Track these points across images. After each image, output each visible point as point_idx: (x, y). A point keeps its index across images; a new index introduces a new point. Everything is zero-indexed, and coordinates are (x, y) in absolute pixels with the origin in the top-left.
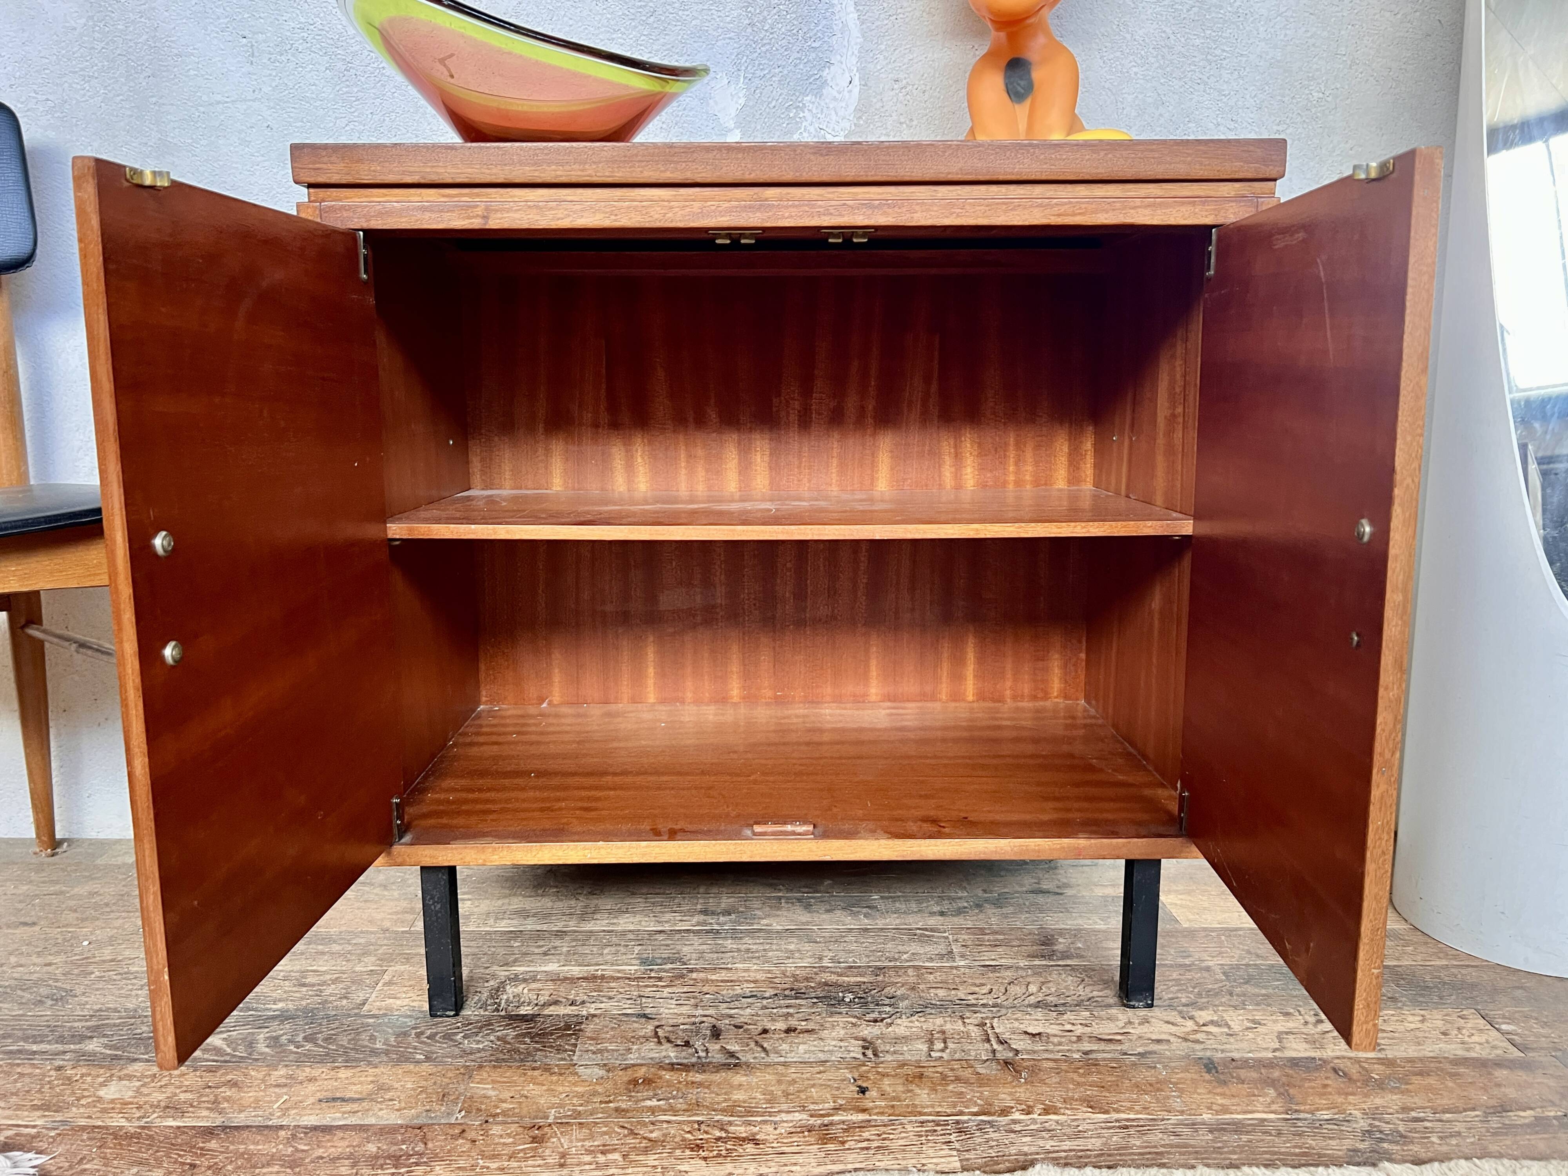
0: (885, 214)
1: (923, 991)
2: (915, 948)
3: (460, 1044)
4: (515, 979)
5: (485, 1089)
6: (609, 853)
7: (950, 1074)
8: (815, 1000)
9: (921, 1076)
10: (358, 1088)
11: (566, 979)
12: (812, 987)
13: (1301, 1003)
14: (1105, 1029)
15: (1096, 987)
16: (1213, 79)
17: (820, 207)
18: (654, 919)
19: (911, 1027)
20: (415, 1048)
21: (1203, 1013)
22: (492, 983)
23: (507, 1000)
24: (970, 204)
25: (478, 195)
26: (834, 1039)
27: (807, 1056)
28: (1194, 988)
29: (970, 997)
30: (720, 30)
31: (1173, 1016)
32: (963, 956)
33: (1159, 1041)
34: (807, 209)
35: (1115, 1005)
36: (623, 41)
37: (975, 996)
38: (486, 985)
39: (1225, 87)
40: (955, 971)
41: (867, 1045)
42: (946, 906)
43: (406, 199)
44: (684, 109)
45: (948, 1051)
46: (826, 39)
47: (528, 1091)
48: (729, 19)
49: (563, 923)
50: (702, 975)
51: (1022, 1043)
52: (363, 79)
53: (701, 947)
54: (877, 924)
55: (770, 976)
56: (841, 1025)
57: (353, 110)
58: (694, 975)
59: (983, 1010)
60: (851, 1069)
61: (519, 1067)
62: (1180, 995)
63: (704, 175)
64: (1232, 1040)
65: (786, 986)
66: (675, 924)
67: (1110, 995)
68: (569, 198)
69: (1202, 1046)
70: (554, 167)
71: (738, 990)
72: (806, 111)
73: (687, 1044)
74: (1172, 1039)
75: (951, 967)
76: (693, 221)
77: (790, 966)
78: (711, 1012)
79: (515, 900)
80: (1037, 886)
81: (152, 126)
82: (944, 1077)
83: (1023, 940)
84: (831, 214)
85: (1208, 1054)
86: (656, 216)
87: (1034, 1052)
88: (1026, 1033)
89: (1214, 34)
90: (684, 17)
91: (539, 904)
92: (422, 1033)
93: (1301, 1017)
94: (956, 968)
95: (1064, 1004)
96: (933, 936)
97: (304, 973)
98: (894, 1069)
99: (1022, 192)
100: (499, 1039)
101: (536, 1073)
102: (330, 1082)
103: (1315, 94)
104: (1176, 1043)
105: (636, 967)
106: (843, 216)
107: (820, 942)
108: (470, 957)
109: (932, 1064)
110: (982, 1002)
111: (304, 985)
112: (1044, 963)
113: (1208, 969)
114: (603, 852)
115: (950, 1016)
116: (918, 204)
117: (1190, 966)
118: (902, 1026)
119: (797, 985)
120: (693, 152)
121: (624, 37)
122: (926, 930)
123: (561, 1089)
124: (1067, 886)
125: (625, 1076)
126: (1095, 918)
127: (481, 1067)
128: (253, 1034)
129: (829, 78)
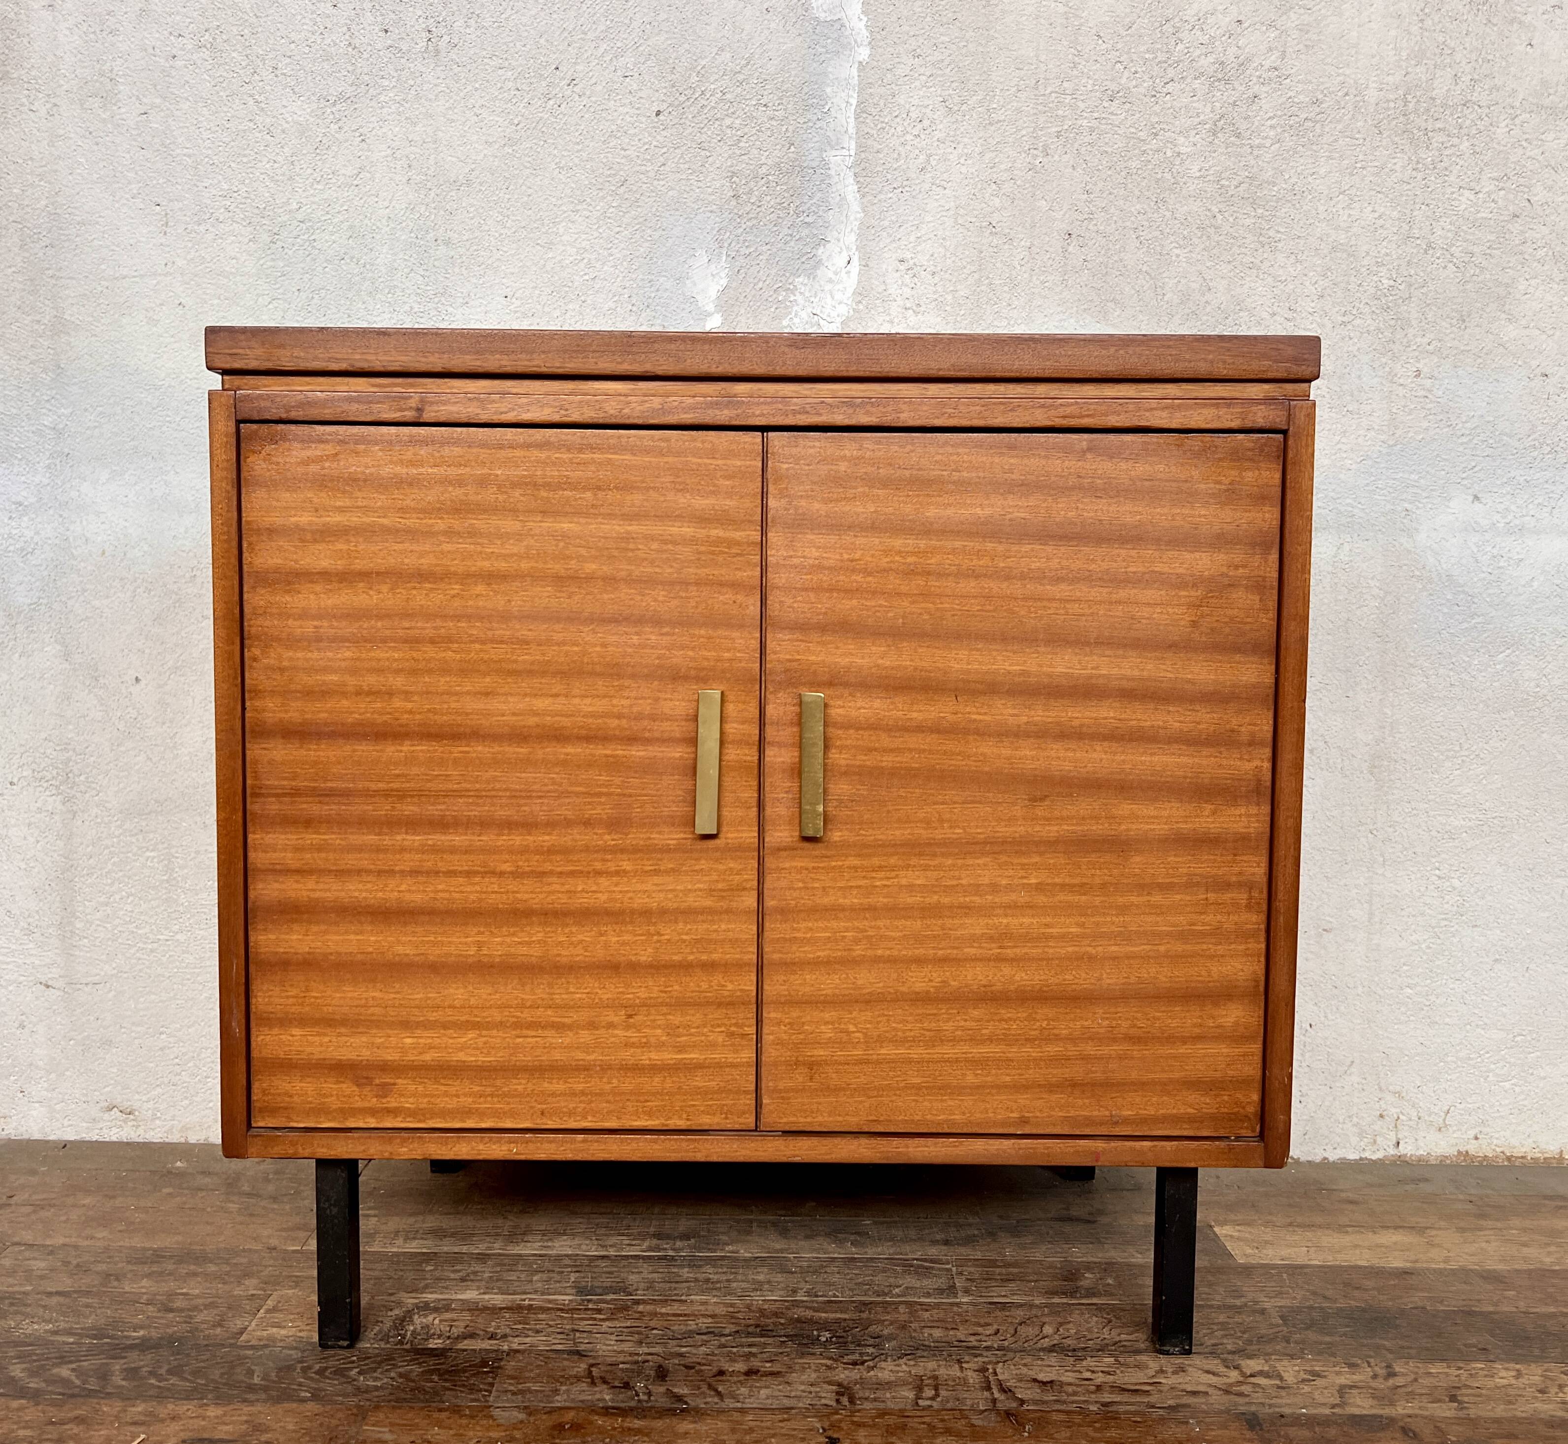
0: (867, 413)
1: (915, 1331)
2: (910, 1281)
3: (355, 1380)
4: (425, 1308)
5: (380, 1432)
6: (538, 1148)
7: (940, 1425)
8: (784, 1339)
9: (904, 1427)
10: (229, 1428)
11: (486, 1308)
12: (782, 1324)
13: (1372, 1353)
14: (1131, 1378)
15: (1125, 1330)
16: (1267, 264)
17: (796, 404)
18: (596, 1242)
19: (898, 1372)
20: (300, 1384)
21: (1251, 1363)
22: (396, 1312)
23: (414, 1332)
24: (964, 404)
25: (412, 385)
26: (802, 1383)
27: (769, 1401)
28: (1244, 1333)
29: (972, 1338)
30: (700, 202)
31: (1214, 1364)
32: (967, 1291)
33: (1194, 1393)
34: (780, 406)
35: (1146, 1351)
36: (589, 214)
37: (978, 1338)
38: (390, 1313)
39: (1281, 272)
40: (955, 1309)
41: (844, 1391)
42: (953, 1233)
43: (332, 389)
44: (658, 290)
45: (939, 1399)
46: (821, 213)
47: (432, 1436)
48: (710, 190)
49: (486, 1245)
50: (649, 1308)
51: (1029, 1392)
52: (290, 253)
53: (650, 1276)
54: (866, 1253)
55: (731, 1310)
56: (813, 1367)
57: (277, 286)
58: (641, 1308)
59: (985, 1353)
60: (820, 1418)
61: (422, 1408)
62: (1225, 1341)
63: (665, 367)
64: (1283, 1393)
65: (751, 1322)
66: (622, 1249)
67: (1141, 1338)
68: (514, 391)
69: (1247, 1400)
70: (497, 356)
71: (692, 1325)
72: (797, 293)
73: (627, 1386)
74: (1211, 1391)
75: (952, 1304)
76: (653, 418)
77: (757, 1299)
78: (658, 1349)
79: (430, 1218)
80: (1065, 1212)
81: (47, 302)
82: (931, 1427)
83: (1041, 1274)
84: (807, 412)
85: (1253, 1408)
86: (612, 412)
87: (1044, 1402)
88: (1035, 1380)
89: (1267, 213)
90: (659, 188)
91: (459, 1223)
92: (309, 1368)
93: (1369, 1369)
94: (958, 1305)
95: (1084, 1349)
96: (932, 1268)
97: (171, 1295)
98: (873, 1418)
99: (1023, 391)
100: (401, 1375)
101: (444, 1415)
102: (195, 1420)
103: (1385, 281)
104: (1214, 1393)
105: (570, 1297)
106: (821, 415)
107: (795, 1272)
108: (372, 1282)
109: (919, 1413)
110: (985, 1344)
111: (171, 1310)
112: (1065, 1301)
113: (1263, 1312)
114: (531, 1146)
115: (945, 1359)
116: (905, 403)
117: (1240, 1307)
118: (886, 1371)
119: (764, 1321)
120: (654, 342)
121: (590, 208)
122: (925, 1260)
123: (471, 1433)
124: (1101, 1212)
125: (547, 1422)
126: (1131, 1250)
127: (377, 1408)
128: (107, 1364)
129: (824, 257)
